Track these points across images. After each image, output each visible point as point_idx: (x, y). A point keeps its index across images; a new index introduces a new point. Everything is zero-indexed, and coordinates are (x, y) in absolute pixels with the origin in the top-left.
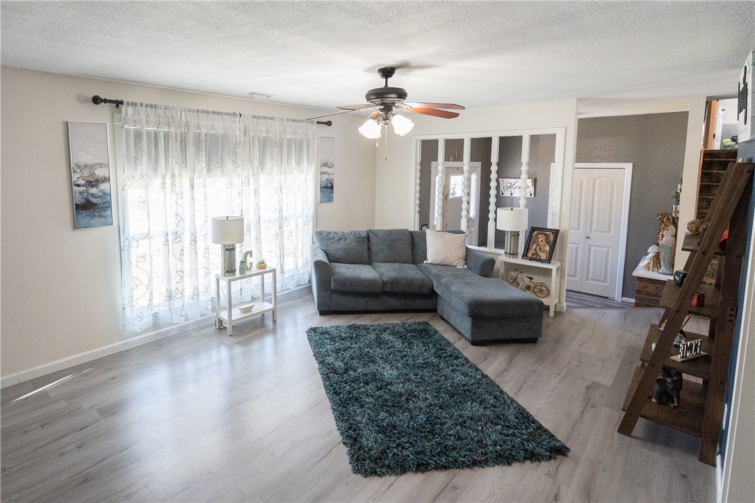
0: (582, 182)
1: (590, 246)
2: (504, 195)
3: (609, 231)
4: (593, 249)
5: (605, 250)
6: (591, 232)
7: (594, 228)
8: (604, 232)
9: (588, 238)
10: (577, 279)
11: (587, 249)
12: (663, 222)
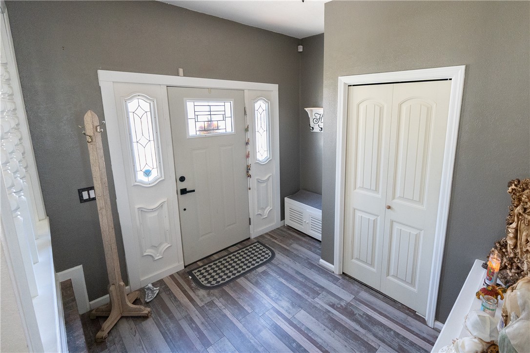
0: (381, 109)
1: (392, 222)
2: (314, 131)
3: (420, 201)
4: (396, 227)
5: (414, 232)
6: (394, 198)
7: (398, 194)
8: (412, 200)
9: (389, 208)
10: (374, 270)
11: (388, 225)
12: (520, 200)
